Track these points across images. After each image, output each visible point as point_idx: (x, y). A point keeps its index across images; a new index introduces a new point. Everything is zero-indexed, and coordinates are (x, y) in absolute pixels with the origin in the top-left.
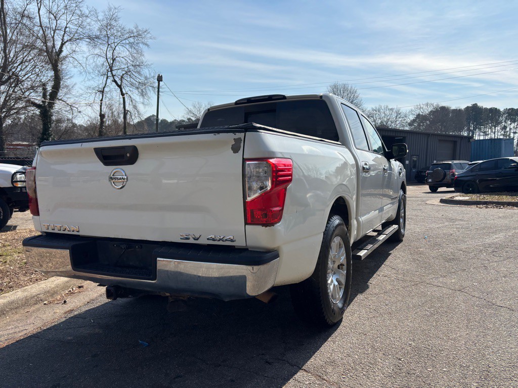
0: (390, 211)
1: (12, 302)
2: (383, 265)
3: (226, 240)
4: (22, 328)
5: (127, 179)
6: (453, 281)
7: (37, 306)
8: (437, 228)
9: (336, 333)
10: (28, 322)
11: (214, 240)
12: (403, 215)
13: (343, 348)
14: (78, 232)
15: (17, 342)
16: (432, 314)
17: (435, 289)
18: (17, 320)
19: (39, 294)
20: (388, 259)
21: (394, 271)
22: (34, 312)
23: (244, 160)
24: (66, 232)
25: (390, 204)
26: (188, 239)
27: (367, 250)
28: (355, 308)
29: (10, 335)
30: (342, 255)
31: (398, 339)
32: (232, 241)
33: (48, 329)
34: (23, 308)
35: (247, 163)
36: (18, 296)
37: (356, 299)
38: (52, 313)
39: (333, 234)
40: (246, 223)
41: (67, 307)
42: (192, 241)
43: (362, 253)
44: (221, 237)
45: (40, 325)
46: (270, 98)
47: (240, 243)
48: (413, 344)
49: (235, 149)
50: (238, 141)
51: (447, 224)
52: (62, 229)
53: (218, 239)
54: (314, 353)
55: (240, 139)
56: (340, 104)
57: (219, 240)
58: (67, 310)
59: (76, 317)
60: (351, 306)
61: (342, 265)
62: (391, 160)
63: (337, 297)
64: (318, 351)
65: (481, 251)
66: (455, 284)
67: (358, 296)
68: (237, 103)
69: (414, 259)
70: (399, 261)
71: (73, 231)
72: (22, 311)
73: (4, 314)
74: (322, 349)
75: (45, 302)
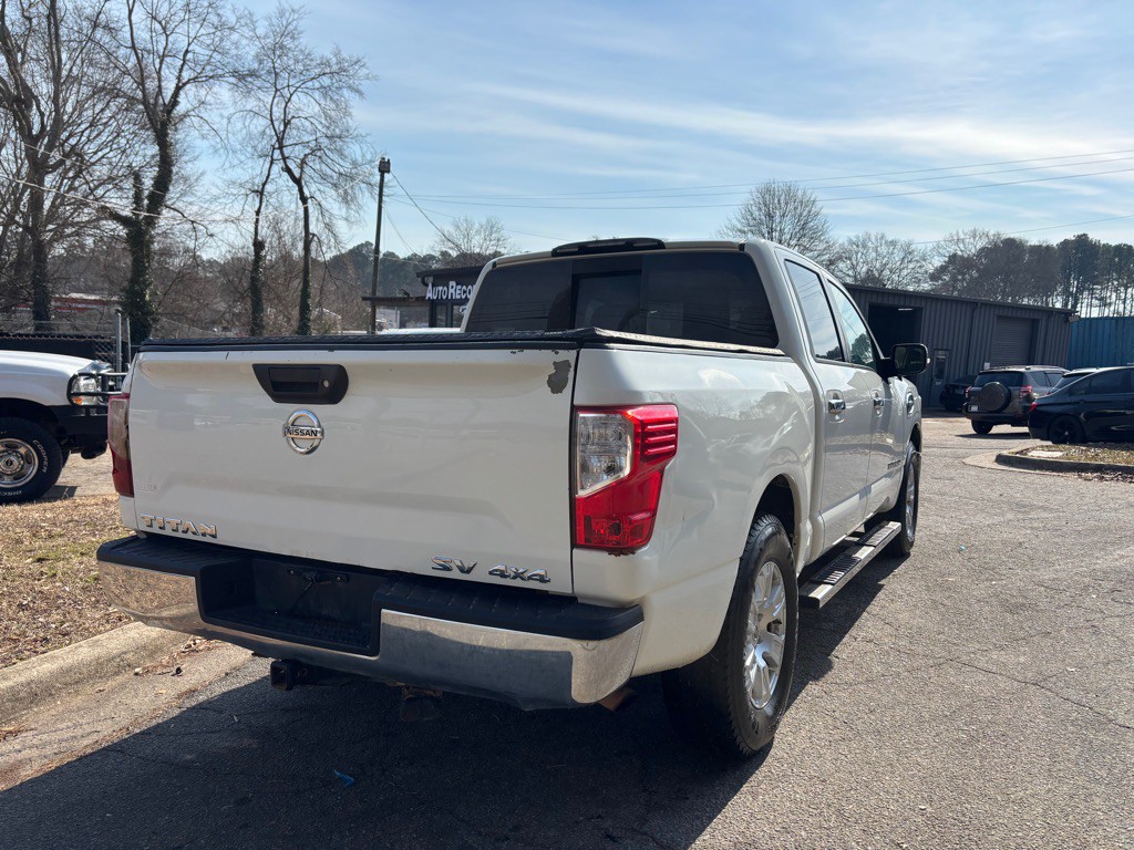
0: (884, 490)
1: (69, 670)
2: (865, 614)
3: (530, 578)
4: (88, 729)
5: (322, 433)
6: (1022, 659)
7: (119, 679)
8: (988, 525)
9: (760, 774)
10: (102, 714)
11: (503, 575)
12: (912, 497)
13: (775, 811)
14: (214, 536)
15: (80, 759)
16: (973, 740)
17: (980, 677)
18: (79, 709)
19: (125, 653)
20: (877, 599)
21: (889, 629)
22: (113, 691)
23: (575, 409)
24: (189, 536)
25: (885, 476)
26: (448, 569)
27: (833, 584)
28: (802, 714)
29: (64, 744)
30: (778, 602)
31: (895, 797)
32: (542, 579)
33: (143, 733)
34: (91, 682)
35: (581, 415)
36: (80, 657)
37: (803, 694)
38: (151, 695)
39: (759, 557)
40: (574, 545)
41: (184, 683)
42: (455, 574)
43: (821, 593)
44: (520, 571)
45: (125, 723)
46: (630, 244)
47: (559, 585)
48: (929, 810)
49: (556, 384)
50: (562, 367)
51: (1010, 516)
52: (181, 529)
53: (513, 574)
54: (711, 819)
55: (566, 363)
56: (782, 261)
57: (514, 578)
58: (184, 690)
59: (201, 707)
60: (792, 710)
61: (777, 622)
62: (890, 379)
63: (764, 693)
64: (719, 816)
65: (1086, 588)
66: (1025, 667)
67: (808, 687)
68: (556, 252)
69: (934, 602)
70: (898, 605)
71: (204, 535)
72: (88, 689)
73: (51, 695)
74: (728, 811)
75: (137, 670)
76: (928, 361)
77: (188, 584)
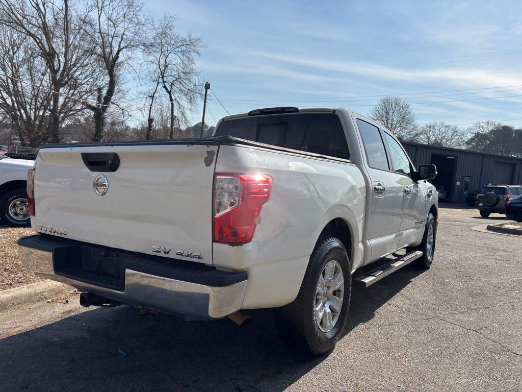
0: (413, 235)
1: (15, 298)
2: (398, 294)
3: (194, 257)
4: (18, 324)
5: (109, 185)
6: (471, 319)
7: (40, 304)
8: (474, 257)
9: (322, 365)
10: (27, 318)
11: (182, 255)
12: (432, 240)
13: (324, 382)
14: (65, 235)
15: (9, 337)
16: (435, 355)
17: (448, 326)
18: (17, 316)
19: (44, 292)
20: (406, 287)
21: (408, 301)
22: (35, 309)
23: (215, 174)
24: (56, 234)
25: (413, 228)
26: (159, 252)
27: (375, 276)
28: (352, 338)
29: (6, 330)
30: (340, 280)
31: (387, 380)
32: (199, 257)
33: (41, 328)
34: (26, 304)
35: (218, 177)
36: (22, 292)
37: (356, 328)
38: (51, 312)
39: (325, 257)
40: (214, 241)
41: (67, 307)
42: (162, 254)
43: (368, 280)
44: (190, 253)
45: (36, 323)
46: (283, 110)
47: (207, 260)
48: (402, 387)
49: (208, 162)
50: (211, 154)
51: (486, 253)
52: (53, 231)
53: (186, 255)
54: (290, 384)
55: (213, 152)
56: (355, 119)
57: (187, 256)
58: (67, 310)
59: (71, 318)
60: (348, 336)
61: (339, 291)
62: (420, 182)
63: (328, 325)
64: (295, 383)
65: (514, 287)
66: (472, 323)
67: (359, 326)
68: (250, 114)
69: (435, 290)
70: (417, 290)
71: (61, 234)
72: (24, 307)
73: (6, 308)
74: (301, 381)
75: (48, 300)
76: (437, 173)
77: (49, 255)
